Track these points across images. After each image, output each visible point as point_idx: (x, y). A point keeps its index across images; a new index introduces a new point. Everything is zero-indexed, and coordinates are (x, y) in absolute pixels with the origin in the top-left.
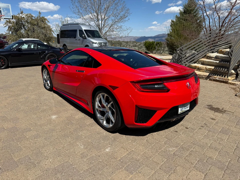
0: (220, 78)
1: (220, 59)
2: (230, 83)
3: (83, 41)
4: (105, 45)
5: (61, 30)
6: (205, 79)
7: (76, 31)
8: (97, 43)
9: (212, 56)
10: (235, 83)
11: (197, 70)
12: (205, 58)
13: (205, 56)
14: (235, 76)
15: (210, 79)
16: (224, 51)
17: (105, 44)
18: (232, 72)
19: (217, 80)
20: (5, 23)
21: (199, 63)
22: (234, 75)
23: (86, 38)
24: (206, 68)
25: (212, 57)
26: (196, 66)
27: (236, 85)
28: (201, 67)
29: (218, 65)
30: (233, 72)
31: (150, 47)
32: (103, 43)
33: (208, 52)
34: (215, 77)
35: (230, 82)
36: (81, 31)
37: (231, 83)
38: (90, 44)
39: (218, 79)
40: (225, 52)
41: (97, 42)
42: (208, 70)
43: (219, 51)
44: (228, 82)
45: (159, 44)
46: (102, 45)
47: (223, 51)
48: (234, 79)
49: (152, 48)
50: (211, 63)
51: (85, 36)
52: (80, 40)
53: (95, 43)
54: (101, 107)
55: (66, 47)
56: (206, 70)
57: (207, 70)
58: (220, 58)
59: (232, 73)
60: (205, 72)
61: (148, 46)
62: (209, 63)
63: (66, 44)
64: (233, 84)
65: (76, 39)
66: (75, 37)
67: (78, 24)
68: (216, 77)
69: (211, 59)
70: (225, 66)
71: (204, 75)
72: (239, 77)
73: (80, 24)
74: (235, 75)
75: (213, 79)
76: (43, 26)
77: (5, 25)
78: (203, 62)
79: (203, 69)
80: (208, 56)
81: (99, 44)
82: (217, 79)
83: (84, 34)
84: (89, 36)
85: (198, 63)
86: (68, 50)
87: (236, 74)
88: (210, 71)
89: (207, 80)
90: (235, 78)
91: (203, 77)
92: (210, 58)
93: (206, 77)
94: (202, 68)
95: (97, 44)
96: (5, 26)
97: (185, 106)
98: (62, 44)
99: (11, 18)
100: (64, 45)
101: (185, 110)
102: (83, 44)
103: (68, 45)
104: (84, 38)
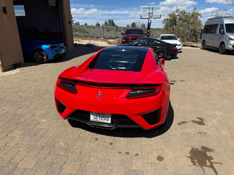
3: (220, 37)
7: (218, 24)
20: (164, 21)
23: (224, 34)
36: (222, 25)
38: (227, 41)
51: (224, 32)
52: (218, 35)
55: (205, 43)
63: (206, 40)
65: (215, 35)
66: (214, 32)
67: (221, 17)
73: (224, 17)
77: (163, 23)
83: (224, 29)
86: (206, 46)
96: (163, 24)
97: (101, 116)
98: (202, 40)
99: (160, 17)
100: (204, 41)
101: (102, 121)
102: (219, 41)
103: (207, 41)
104: (222, 34)
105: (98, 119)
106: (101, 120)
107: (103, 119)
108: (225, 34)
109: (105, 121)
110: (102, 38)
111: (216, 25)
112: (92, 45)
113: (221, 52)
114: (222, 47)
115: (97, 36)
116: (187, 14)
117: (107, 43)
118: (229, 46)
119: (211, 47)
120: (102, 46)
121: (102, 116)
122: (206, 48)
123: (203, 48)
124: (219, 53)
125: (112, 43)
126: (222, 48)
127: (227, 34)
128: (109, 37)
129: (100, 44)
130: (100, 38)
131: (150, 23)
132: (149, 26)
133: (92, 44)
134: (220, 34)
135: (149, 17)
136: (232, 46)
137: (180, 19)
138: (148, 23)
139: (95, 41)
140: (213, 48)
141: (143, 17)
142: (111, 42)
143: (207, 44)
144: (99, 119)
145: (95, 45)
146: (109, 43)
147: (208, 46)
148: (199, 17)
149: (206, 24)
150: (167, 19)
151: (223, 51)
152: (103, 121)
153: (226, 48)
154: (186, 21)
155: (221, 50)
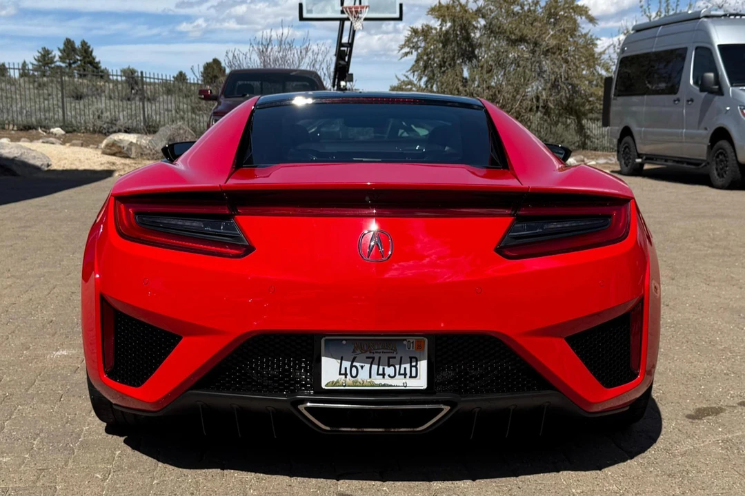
3: (705, 108)
5: (625, 55)
7: (685, 49)
20: (409, 40)
23: (720, 92)
36: (705, 54)
38: (738, 120)
51: (718, 80)
52: (692, 100)
55: (631, 141)
63: (635, 129)
65: (678, 100)
66: (673, 90)
67: (696, 17)
73: (706, 17)
76: (553, 42)
77: (406, 50)
83: (715, 70)
84: (737, 80)
86: (639, 156)
96: (406, 54)
97: (377, 356)
98: (616, 129)
99: (397, 15)
100: (627, 132)
101: (383, 382)
102: (703, 125)
103: (640, 132)
104: (712, 92)
105: (363, 375)
106: (378, 380)
107: (390, 371)
108: (724, 90)
109: (398, 383)
110: (57, 130)
111: (678, 56)
112: (13, 160)
113: (719, 181)
114: (721, 153)
115: (21, 120)
116: (526, 8)
117: (104, 153)
120: (74, 167)
121: (384, 358)
122: (642, 165)
123: (626, 169)
124: (712, 185)
125: (129, 149)
126: (721, 161)
127: (738, 89)
128: (99, 123)
129: (60, 160)
130: (46, 128)
131: (350, 45)
132: (342, 62)
133: (11, 156)
134: (704, 94)
135: (345, 16)
137: (492, 30)
138: (340, 44)
139: (25, 144)
140: (678, 162)
141: (309, 11)
142: (126, 144)
143: (643, 148)
144: (368, 376)
145: (32, 162)
146: (115, 149)
147: (650, 158)
148: (581, 20)
149: (623, 50)
150: (426, 32)
151: (731, 172)
152: (387, 381)
153: (742, 159)
154: (522, 40)
155: (717, 170)
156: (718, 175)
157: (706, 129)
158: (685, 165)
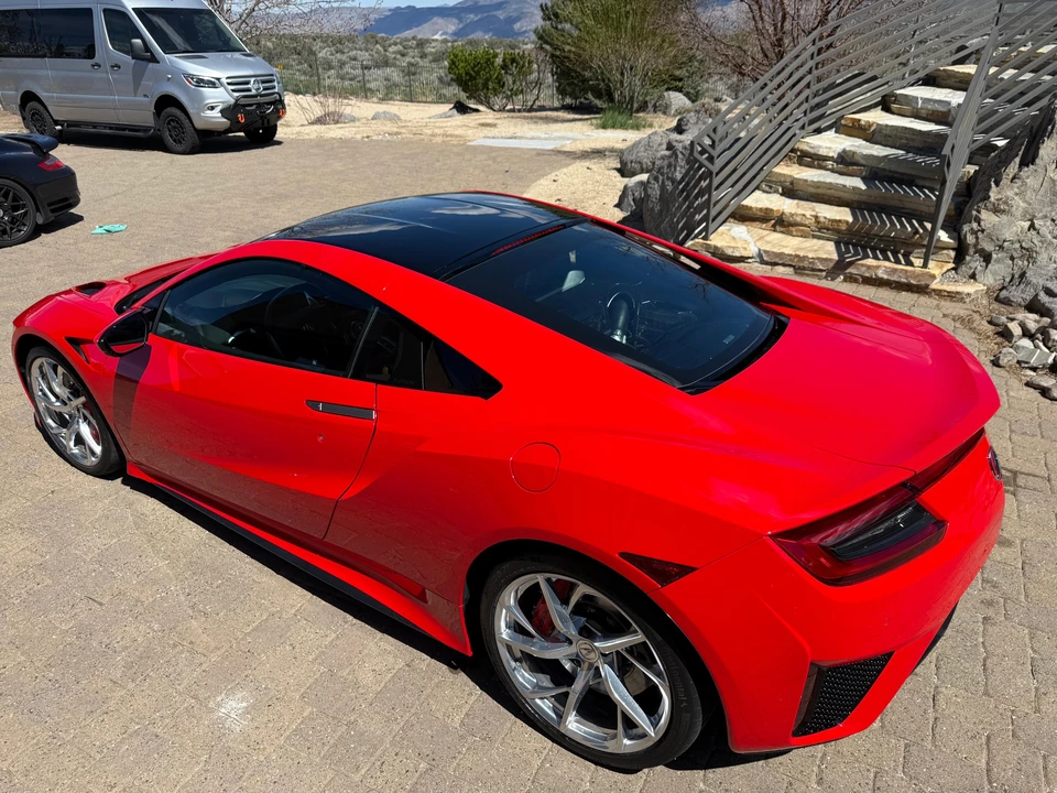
0: (896, 270)
1: (864, 166)
2: (939, 293)
3: (138, 78)
4: (264, 89)
6: (824, 274)
7: (89, 10)
8: (225, 81)
9: (823, 152)
10: (959, 289)
11: (774, 226)
12: (790, 159)
13: (793, 150)
14: (952, 254)
15: (851, 278)
16: (870, 125)
17: (263, 82)
18: (939, 240)
19: (882, 278)
21: (771, 187)
22: (945, 252)
23: (154, 59)
24: (816, 217)
25: (826, 158)
26: (772, 210)
27: (962, 300)
28: (792, 215)
29: (864, 198)
30: (943, 236)
31: (475, 79)
32: (252, 80)
33: (804, 133)
34: (869, 267)
35: (935, 285)
37: (941, 291)
38: (186, 89)
39: (886, 277)
40: (872, 129)
41: (223, 75)
42: (828, 229)
43: (845, 125)
44: (927, 286)
45: (518, 64)
46: (249, 90)
47: (863, 123)
48: (948, 270)
49: (485, 86)
50: (833, 191)
51: (147, 47)
52: (118, 66)
53: (212, 84)
54: (533, 636)
55: (41, 108)
56: (820, 230)
57: (822, 229)
58: (863, 162)
59: (939, 245)
60: (814, 237)
61: (467, 74)
62: (820, 191)
63: (42, 94)
64: (952, 296)
65: (99, 65)
66: (90, 52)
68: (878, 267)
69: (820, 167)
70: (897, 203)
71: (818, 258)
72: (968, 258)
74: (953, 249)
75: (862, 276)
78: (792, 183)
79: (805, 226)
80: (805, 154)
81: (233, 87)
82: (881, 274)
83: (140, 36)
84: (169, 47)
85: (767, 189)
86: (57, 123)
87: (955, 246)
88: (838, 231)
89: (832, 280)
90: (952, 265)
91: (815, 267)
92: (814, 160)
93: (831, 265)
94: (798, 219)
95: (222, 85)
100: (30, 96)
102: (142, 92)
104: (143, 59)
108: (158, 57)
113: (179, 148)
114: (173, 120)
118: (209, 112)
119: (95, 125)
122: (67, 132)
126: (174, 127)
127: (172, 57)
136: (221, 111)
140: (117, 129)
143: (59, 114)
151: (191, 138)
153: (199, 125)
155: (171, 136)
156: (175, 141)
157: (145, 96)
158: (127, 132)
